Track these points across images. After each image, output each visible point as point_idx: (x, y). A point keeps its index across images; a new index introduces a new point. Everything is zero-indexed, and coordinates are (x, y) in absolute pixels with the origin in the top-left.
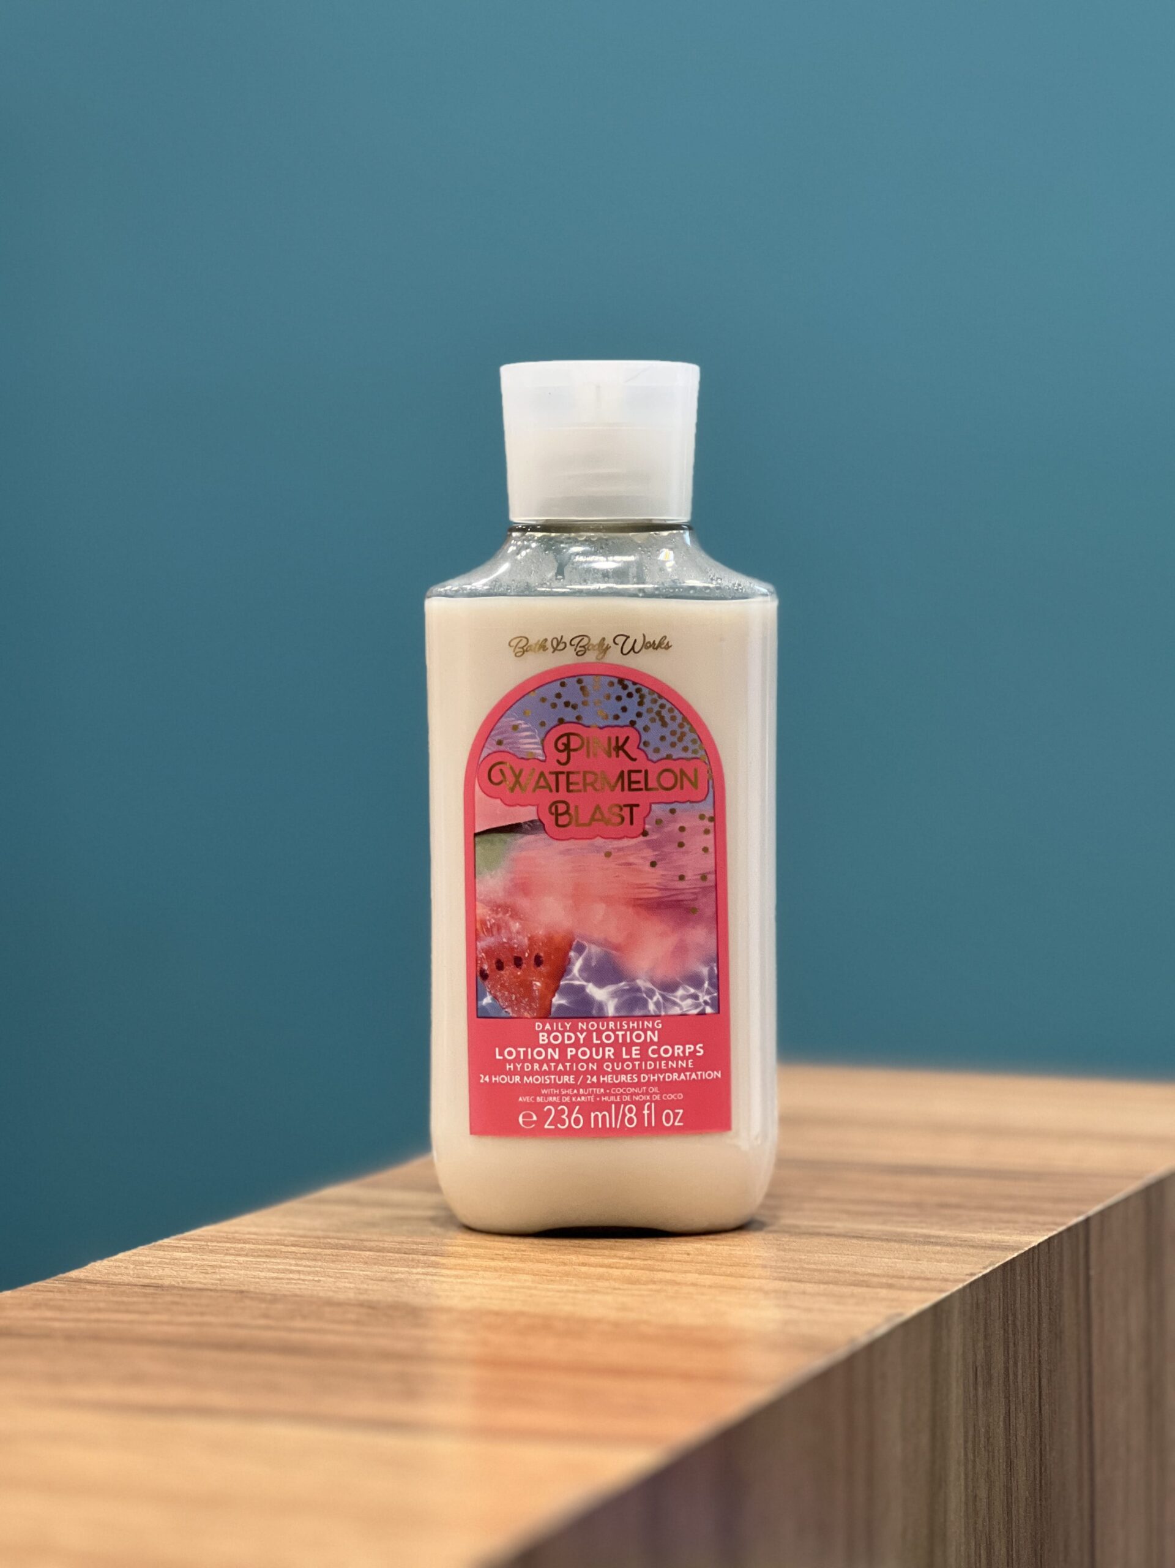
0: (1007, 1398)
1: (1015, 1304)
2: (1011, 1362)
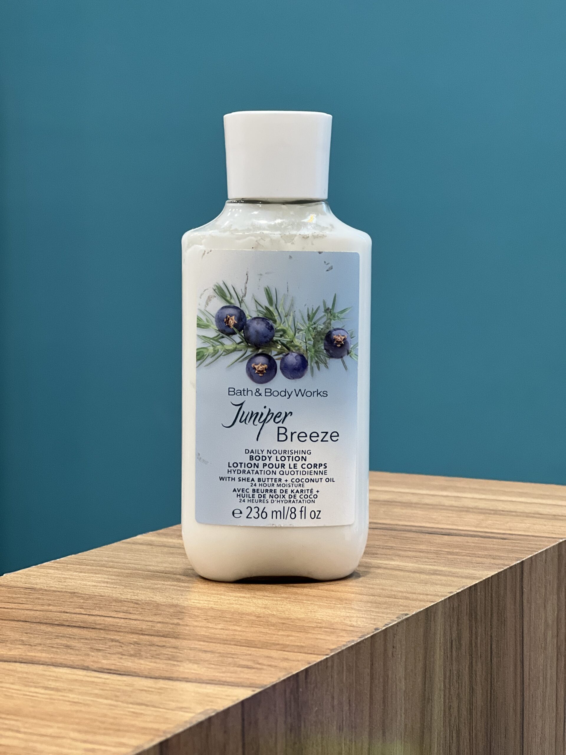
0: (471, 655)
2: (474, 637)
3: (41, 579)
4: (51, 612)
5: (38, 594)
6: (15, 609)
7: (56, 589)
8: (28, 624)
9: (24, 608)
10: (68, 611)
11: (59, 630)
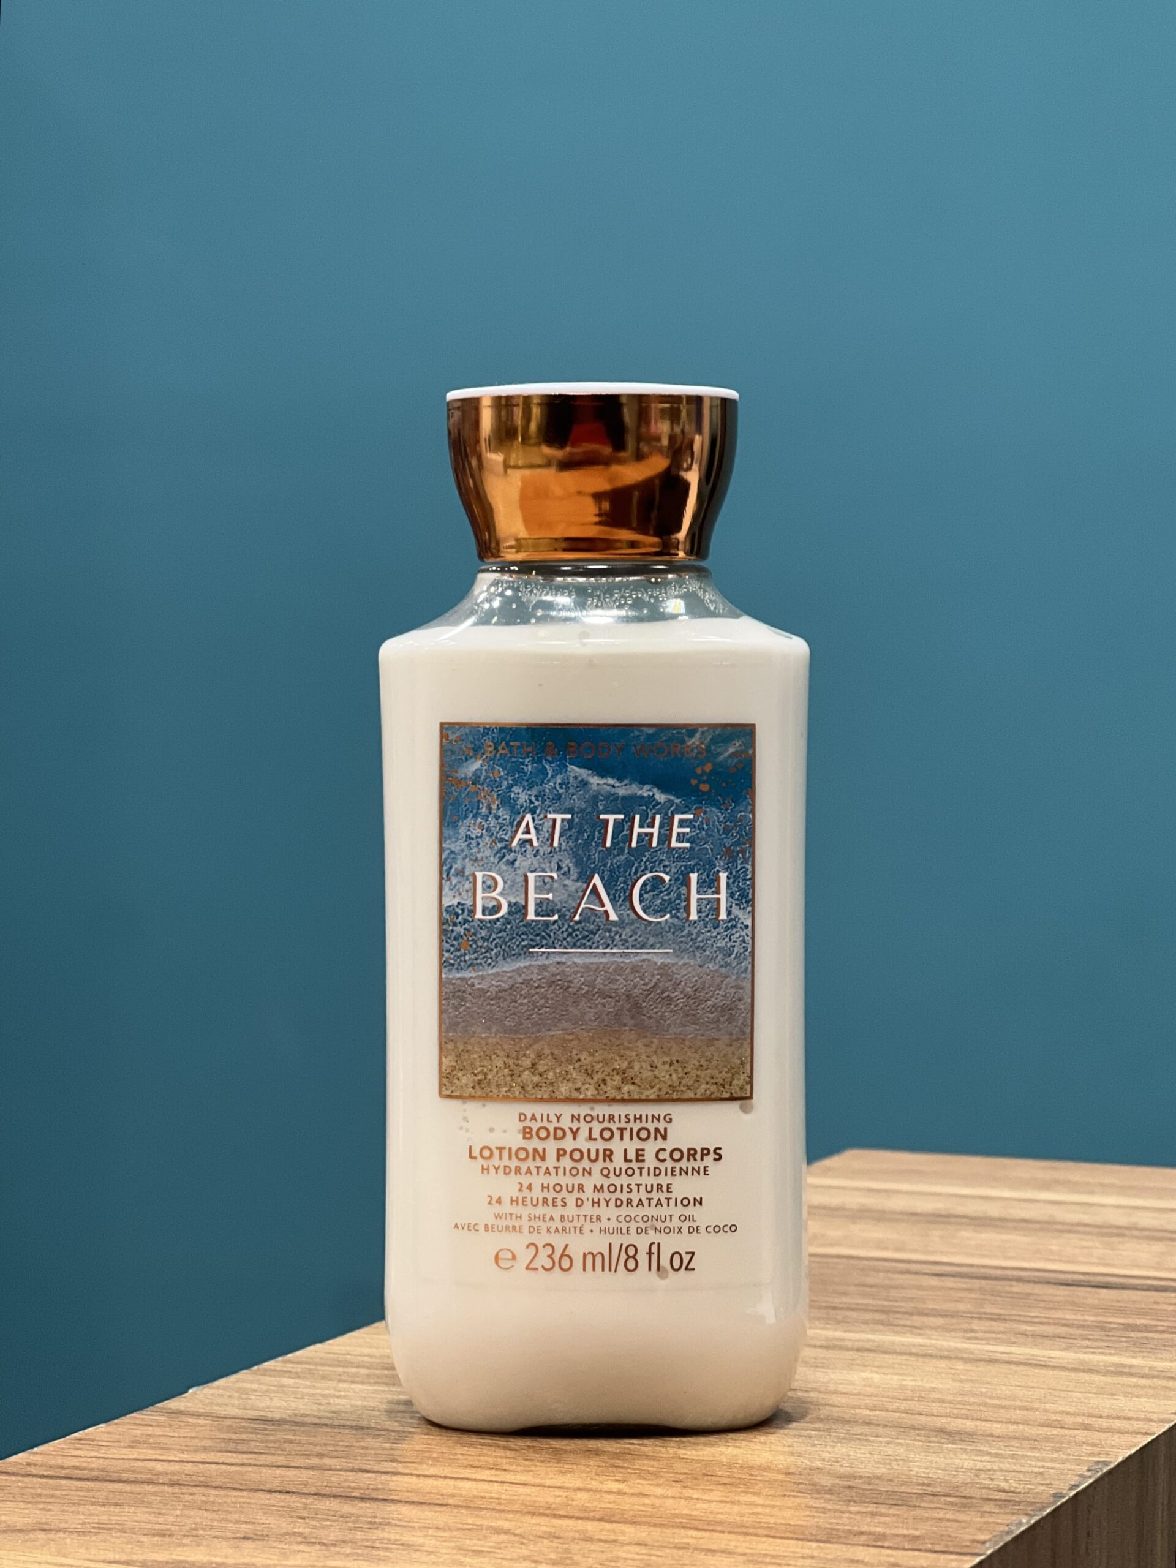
3: (275, 1399)
4: (330, 1470)
5: (284, 1431)
6: (250, 1465)
7: (317, 1421)
8: (294, 1498)
9: (268, 1463)
10: (368, 1467)
11: (368, 1510)
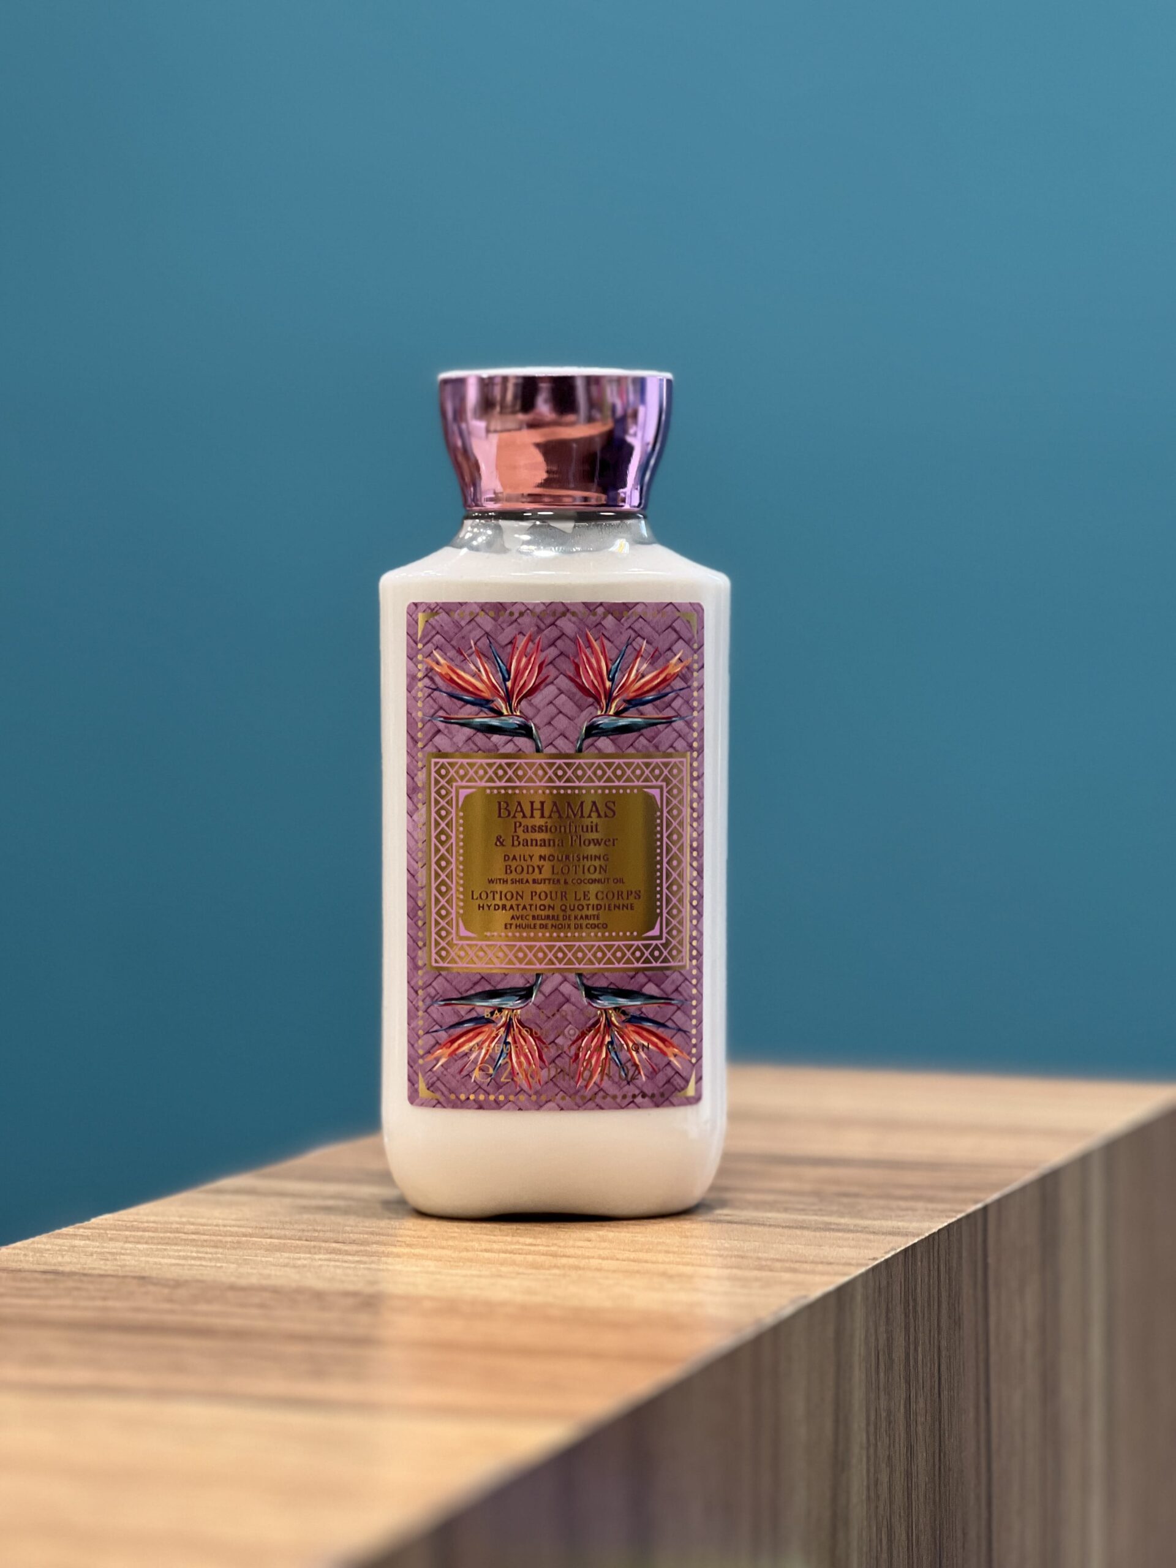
0: (908, 1382)
1: (916, 1289)
2: (912, 1347)
3: (66, 1256)
5: (73, 1280)
